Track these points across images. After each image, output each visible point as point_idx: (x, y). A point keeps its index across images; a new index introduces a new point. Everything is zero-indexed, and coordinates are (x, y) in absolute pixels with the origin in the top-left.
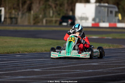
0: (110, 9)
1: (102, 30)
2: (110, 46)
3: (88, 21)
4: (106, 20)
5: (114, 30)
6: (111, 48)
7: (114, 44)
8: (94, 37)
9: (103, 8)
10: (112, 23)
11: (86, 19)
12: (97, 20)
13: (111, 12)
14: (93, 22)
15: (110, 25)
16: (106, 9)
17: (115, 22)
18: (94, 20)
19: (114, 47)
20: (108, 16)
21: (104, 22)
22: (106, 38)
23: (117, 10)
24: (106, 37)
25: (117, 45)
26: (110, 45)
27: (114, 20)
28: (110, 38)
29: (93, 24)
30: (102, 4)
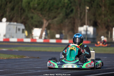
1: (11, 44)
4: (15, 36)
5: (21, 44)
6: (17, 58)
9: (12, 26)
12: (8, 36)
13: (19, 29)
16: (15, 27)
18: (5, 36)
19: (19, 57)
20: (16, 32)
21: (13, 37)
22: (14, 50)
29: (4, 39)
30: (12, 23)
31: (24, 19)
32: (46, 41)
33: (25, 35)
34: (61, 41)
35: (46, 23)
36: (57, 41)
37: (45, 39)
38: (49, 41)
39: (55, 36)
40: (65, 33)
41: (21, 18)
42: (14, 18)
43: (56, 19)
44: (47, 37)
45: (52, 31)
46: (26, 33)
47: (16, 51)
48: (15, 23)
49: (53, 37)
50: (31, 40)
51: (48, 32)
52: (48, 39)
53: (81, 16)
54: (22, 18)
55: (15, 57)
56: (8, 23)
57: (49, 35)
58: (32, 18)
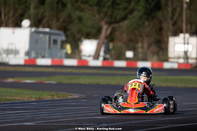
0: (53, 37)
1: (40, 70)
2: (54, 96)
3: (18, 56)
4: (47, 55)
5: (59, 70)
6: (56, 98)
7: (60, 93)
8: (29, 81)
9: (41, 35)
10: (56, 59)
11: (16, 52)
12: (33, 55)
13: (55, 42)
14: (27, 58)
15: (53, 61)
16: (47, 37)
17: (61, 57)
18: (28, 53)
20: (49, 47)
21: (43, 57)
23: (63, 38)
24: (47, 81)
25: (64, 93)
26: (54, 93)
27: (59, 55)
28: (53, 82)
29: (25, 61)
30: (41, 29)
31: (64, 21)
32: (107, 64)
33: (66, 53)
34: (136, 64)
35: (107, 30)
36: (127, 64)
37: (105, 59)
38: (112, 63)
39: (125, 54)
40: (142, 47)
41: (58, 20)
42: (45, 20)
43: (126, 22)
44: (108, 56)
45: (119, 44)
46: (68, 48)
47: (52, 84)
48: (47, 30)
49: (121, 56)
50: (78, 62)
51: (111, 46)
52: (110, 61)
53: (173, 15)
54: (61, 20)
55: (51, 95)
56: (33, 29)
57: (113, 52)
58: (80, 19)
